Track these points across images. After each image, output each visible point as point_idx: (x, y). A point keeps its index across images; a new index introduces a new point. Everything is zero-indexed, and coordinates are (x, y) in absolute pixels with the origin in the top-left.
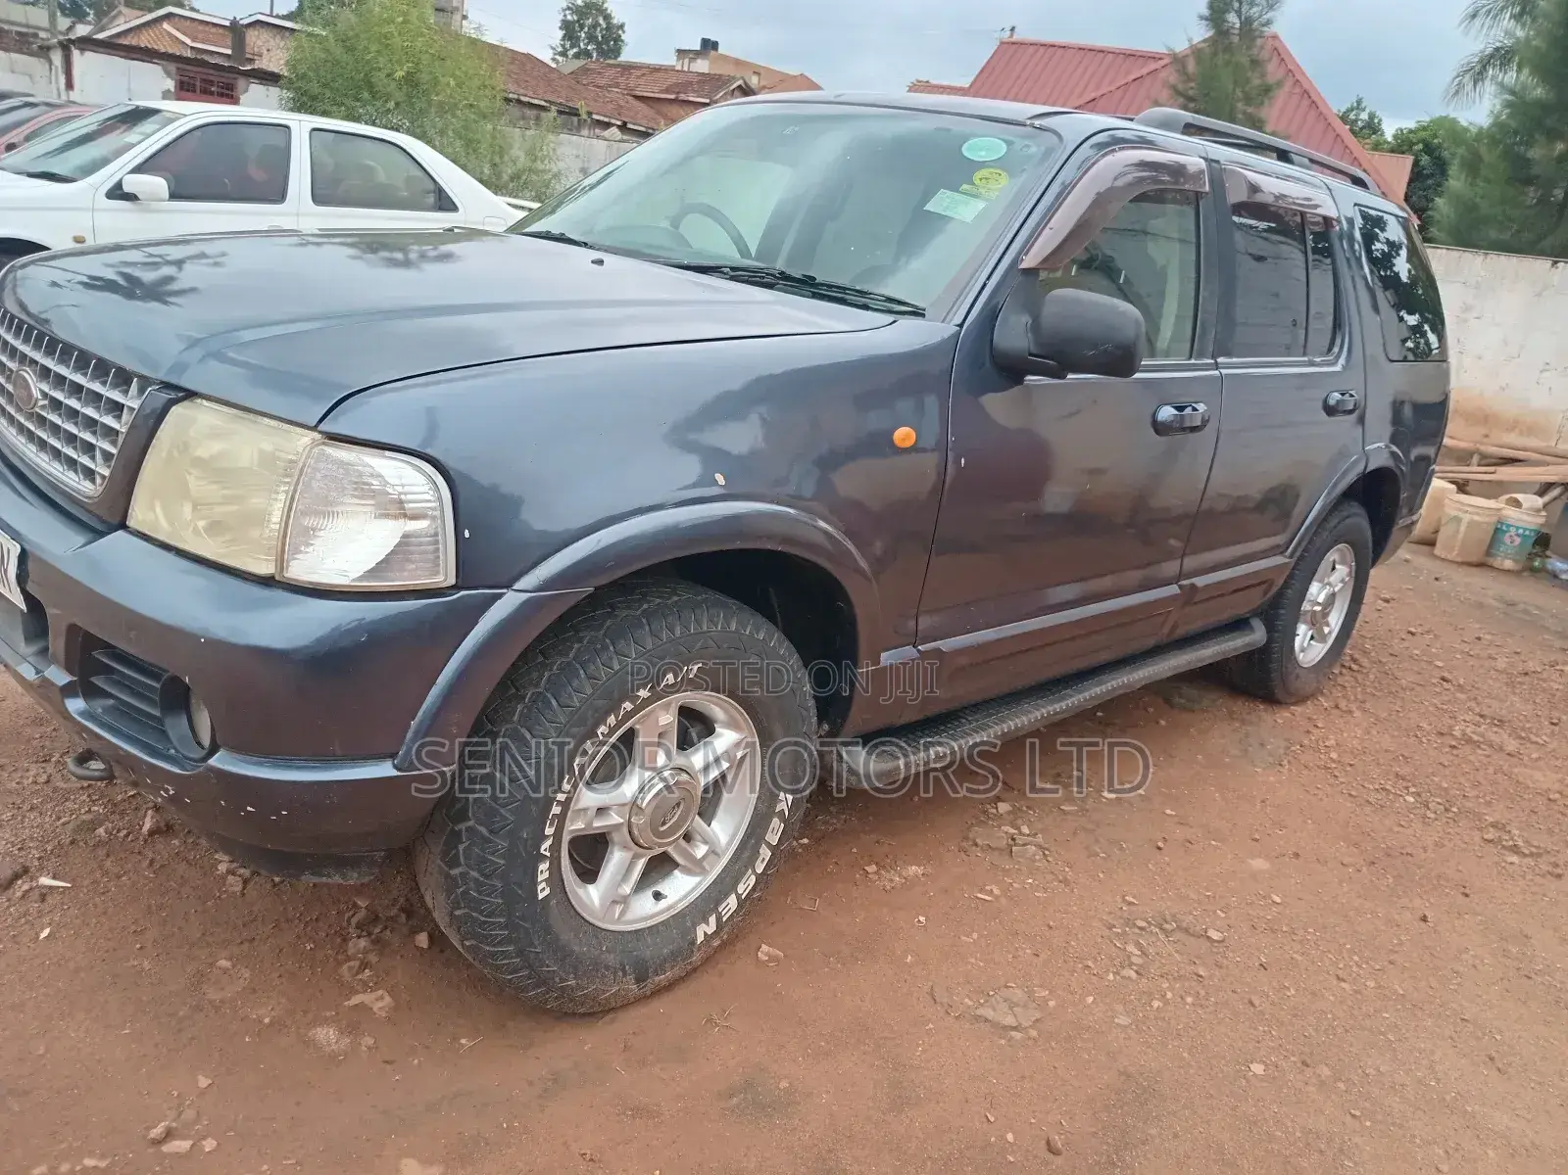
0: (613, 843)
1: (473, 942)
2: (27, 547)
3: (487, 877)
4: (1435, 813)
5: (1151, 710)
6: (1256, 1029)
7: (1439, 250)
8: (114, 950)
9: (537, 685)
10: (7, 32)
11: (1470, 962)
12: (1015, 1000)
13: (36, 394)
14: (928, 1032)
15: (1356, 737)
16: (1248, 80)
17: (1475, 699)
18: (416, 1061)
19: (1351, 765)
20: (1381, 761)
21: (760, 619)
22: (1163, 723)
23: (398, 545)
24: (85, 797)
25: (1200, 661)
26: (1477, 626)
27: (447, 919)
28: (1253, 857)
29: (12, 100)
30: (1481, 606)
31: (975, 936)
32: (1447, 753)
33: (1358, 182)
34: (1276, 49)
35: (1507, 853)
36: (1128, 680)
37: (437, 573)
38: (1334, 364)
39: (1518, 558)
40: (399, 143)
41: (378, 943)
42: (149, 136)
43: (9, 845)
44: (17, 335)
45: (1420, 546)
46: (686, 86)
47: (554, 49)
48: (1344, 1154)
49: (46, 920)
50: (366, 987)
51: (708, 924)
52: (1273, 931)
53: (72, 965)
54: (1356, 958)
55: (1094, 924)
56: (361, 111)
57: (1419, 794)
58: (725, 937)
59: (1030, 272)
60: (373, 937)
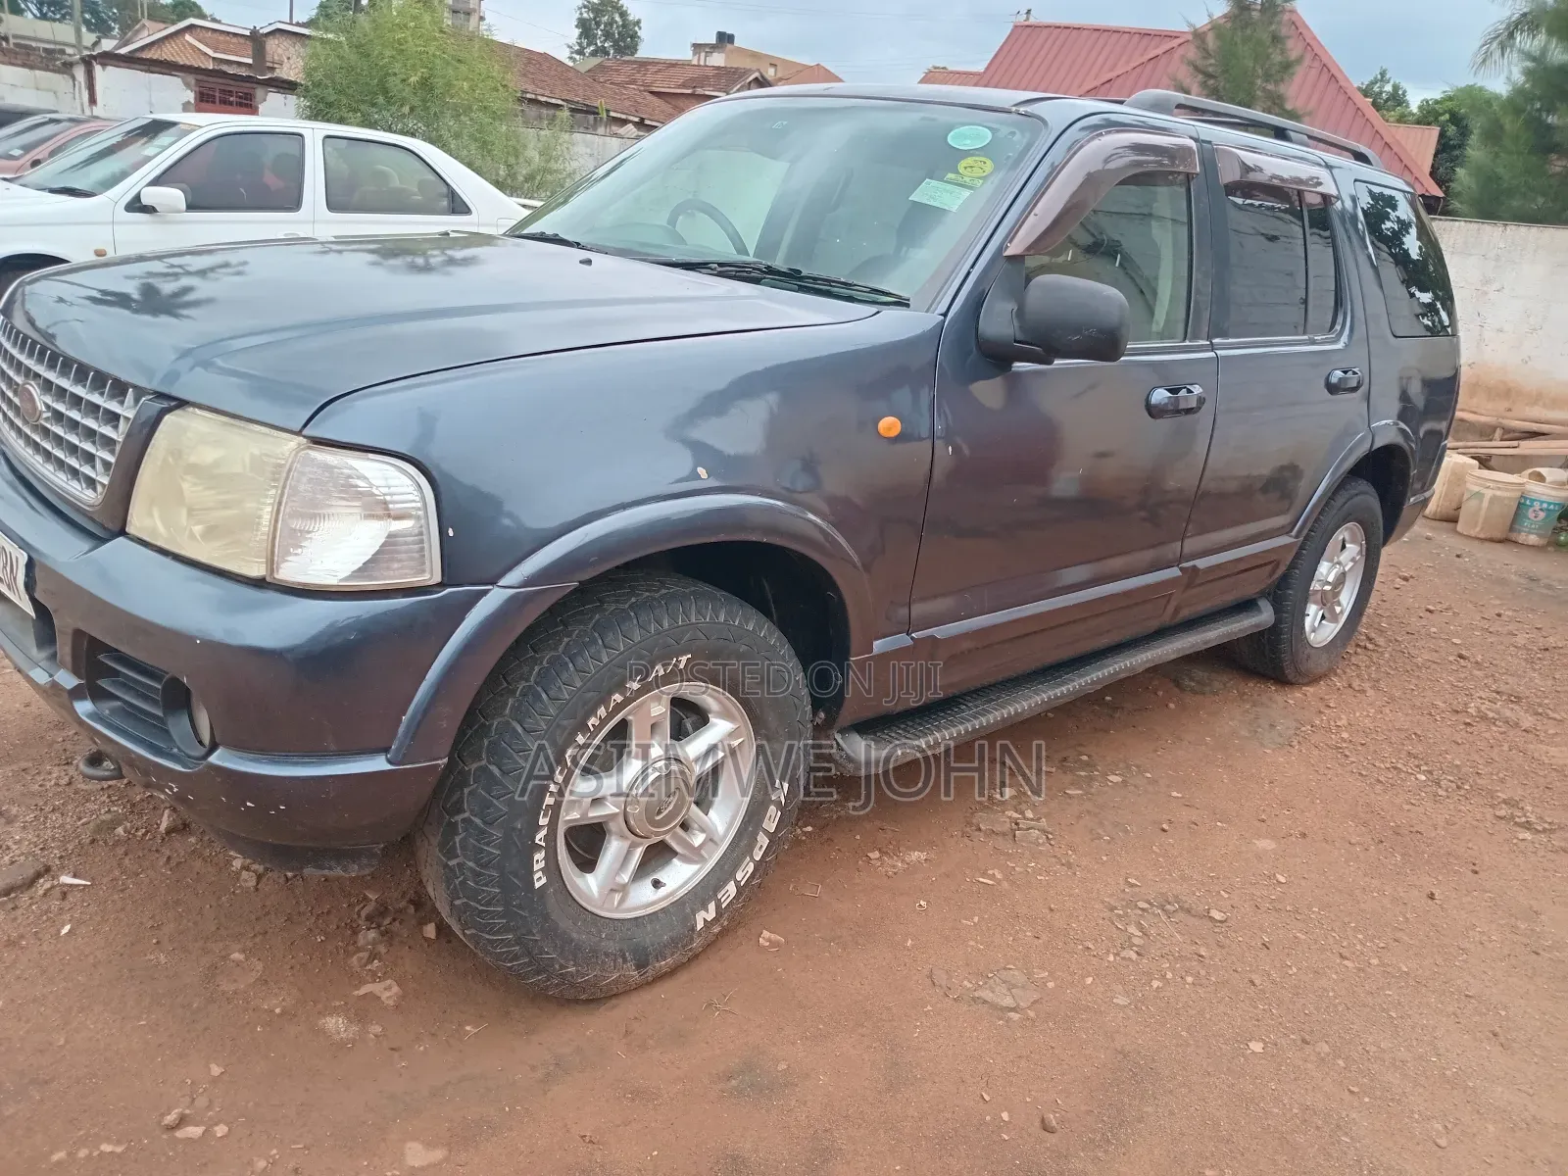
0: (610, 832)
1: (473, 931)
2: (34, 556)
3: (481, 866)
4: (1447, 791)
5: (1160, 693)
6: (1256, 1008)
7: (1457, 223)
8: (133, 944)
9: (527, 680)
10: (34, 49)
11: (1477, 939)
12: (1013, 982)
13: (41, 407)
14: (926, 1014)
15: (1368, 716)
16: (1268, 57)
17: (1493, 675)
18: (422, 1048)
19: (1362, 744)
20: (1394, 740)
21: (752, 611)
22: (1172, 706)
23: (383, 545)
24: (104, 798)
25: (1206, 643)
26: (1498, 602)
27: (448, 908)
28: (1259, 837)
29: (36, 117)
30: (1503, 582)
31: (976, 919)
32: (1461, 730)
33: (1361, 157)
34: (1293, 23)
35: (1518, 829)
36: (1131, 663)
37: (423, 571)
38: (1336, 341)
39: (1541, 532)
40: (411, 148)
41: (387, 935)
42: (165, 148)
43: (32, 846)
44: (22, 349)
45: (1445, 524)
46: (702, 81)
47: (569, 47)
48: (1341, 1129)
49: (67, 917)
50: (374, 977)
51: (707, 911)
52: (1277, 910)
53: (91, 959)
54: (1360, 936)
55: (1097, 906)
56: (376, 116)
57: (1430, 772)
58: (726, 923)
59: (1015, 259)
60: (382, 928)
